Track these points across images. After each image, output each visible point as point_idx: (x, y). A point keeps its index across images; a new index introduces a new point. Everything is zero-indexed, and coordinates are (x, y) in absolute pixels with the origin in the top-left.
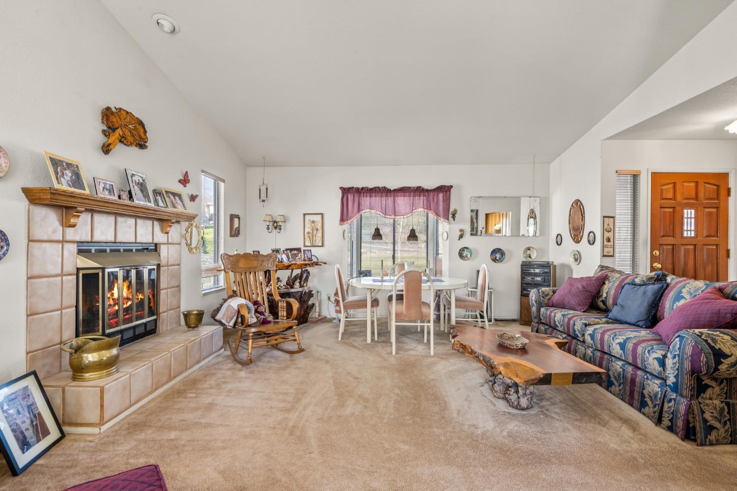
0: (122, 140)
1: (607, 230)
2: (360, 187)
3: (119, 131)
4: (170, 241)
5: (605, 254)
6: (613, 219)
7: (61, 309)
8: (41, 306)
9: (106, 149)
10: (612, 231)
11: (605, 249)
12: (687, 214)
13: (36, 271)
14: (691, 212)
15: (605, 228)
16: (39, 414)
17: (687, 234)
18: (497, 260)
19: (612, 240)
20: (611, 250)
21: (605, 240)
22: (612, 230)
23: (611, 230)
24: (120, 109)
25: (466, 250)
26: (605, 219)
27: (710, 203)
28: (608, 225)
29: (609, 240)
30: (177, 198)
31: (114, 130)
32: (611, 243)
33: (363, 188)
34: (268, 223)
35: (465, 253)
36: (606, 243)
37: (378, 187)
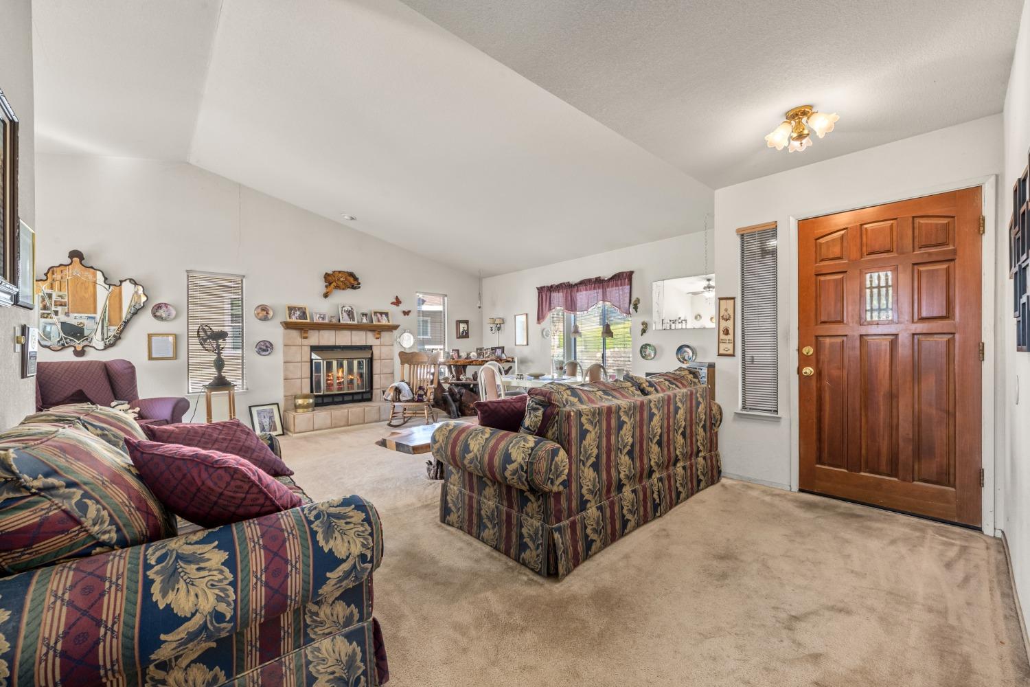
0: (337, 287)
1: (725, 317)
2: (549, 285)
3: (334, 284)
4: (382, 343)
5: (721, 352)
6: (732, 301)
7: (302, 378)
8: (290, 376)
9: (326, 296)
10: (732, 319)
11: (721, 344)
12: (871, 281)
13: (289, 359)
14: (887, 275)
15: (721, 315)
16: (275, 422)
17: (872, 317)
18: (686, 360)
19: (731, 332)
20: (731, 346)
21: (721, 332)
22: (732, 317)
23: (730, 317)
24: (334, 272)
25: (648, 347)
26: (721, 301)
27: (930, 254)
28: (726, 310)
29: (726, 332)
30: (384, 315)
31: (330, 284)
32: (730, 337)
33: (552, 286)
34: (491, 326)
35: (649, 351)
36: (722, 336)
37: (564, 284)
